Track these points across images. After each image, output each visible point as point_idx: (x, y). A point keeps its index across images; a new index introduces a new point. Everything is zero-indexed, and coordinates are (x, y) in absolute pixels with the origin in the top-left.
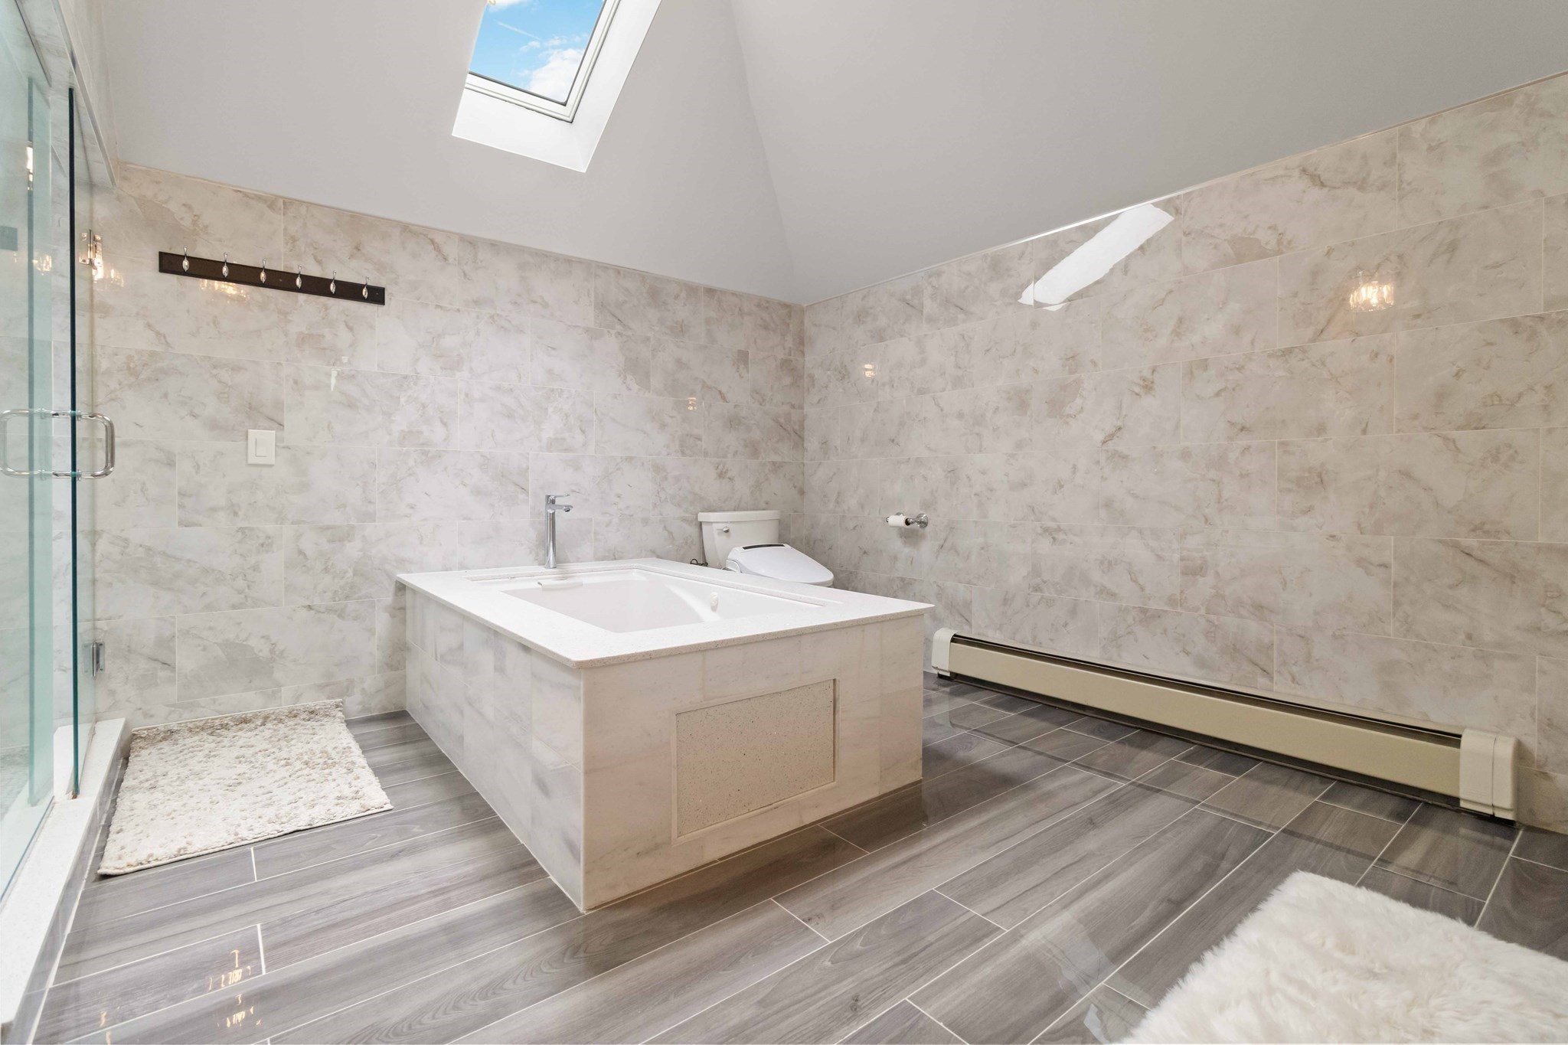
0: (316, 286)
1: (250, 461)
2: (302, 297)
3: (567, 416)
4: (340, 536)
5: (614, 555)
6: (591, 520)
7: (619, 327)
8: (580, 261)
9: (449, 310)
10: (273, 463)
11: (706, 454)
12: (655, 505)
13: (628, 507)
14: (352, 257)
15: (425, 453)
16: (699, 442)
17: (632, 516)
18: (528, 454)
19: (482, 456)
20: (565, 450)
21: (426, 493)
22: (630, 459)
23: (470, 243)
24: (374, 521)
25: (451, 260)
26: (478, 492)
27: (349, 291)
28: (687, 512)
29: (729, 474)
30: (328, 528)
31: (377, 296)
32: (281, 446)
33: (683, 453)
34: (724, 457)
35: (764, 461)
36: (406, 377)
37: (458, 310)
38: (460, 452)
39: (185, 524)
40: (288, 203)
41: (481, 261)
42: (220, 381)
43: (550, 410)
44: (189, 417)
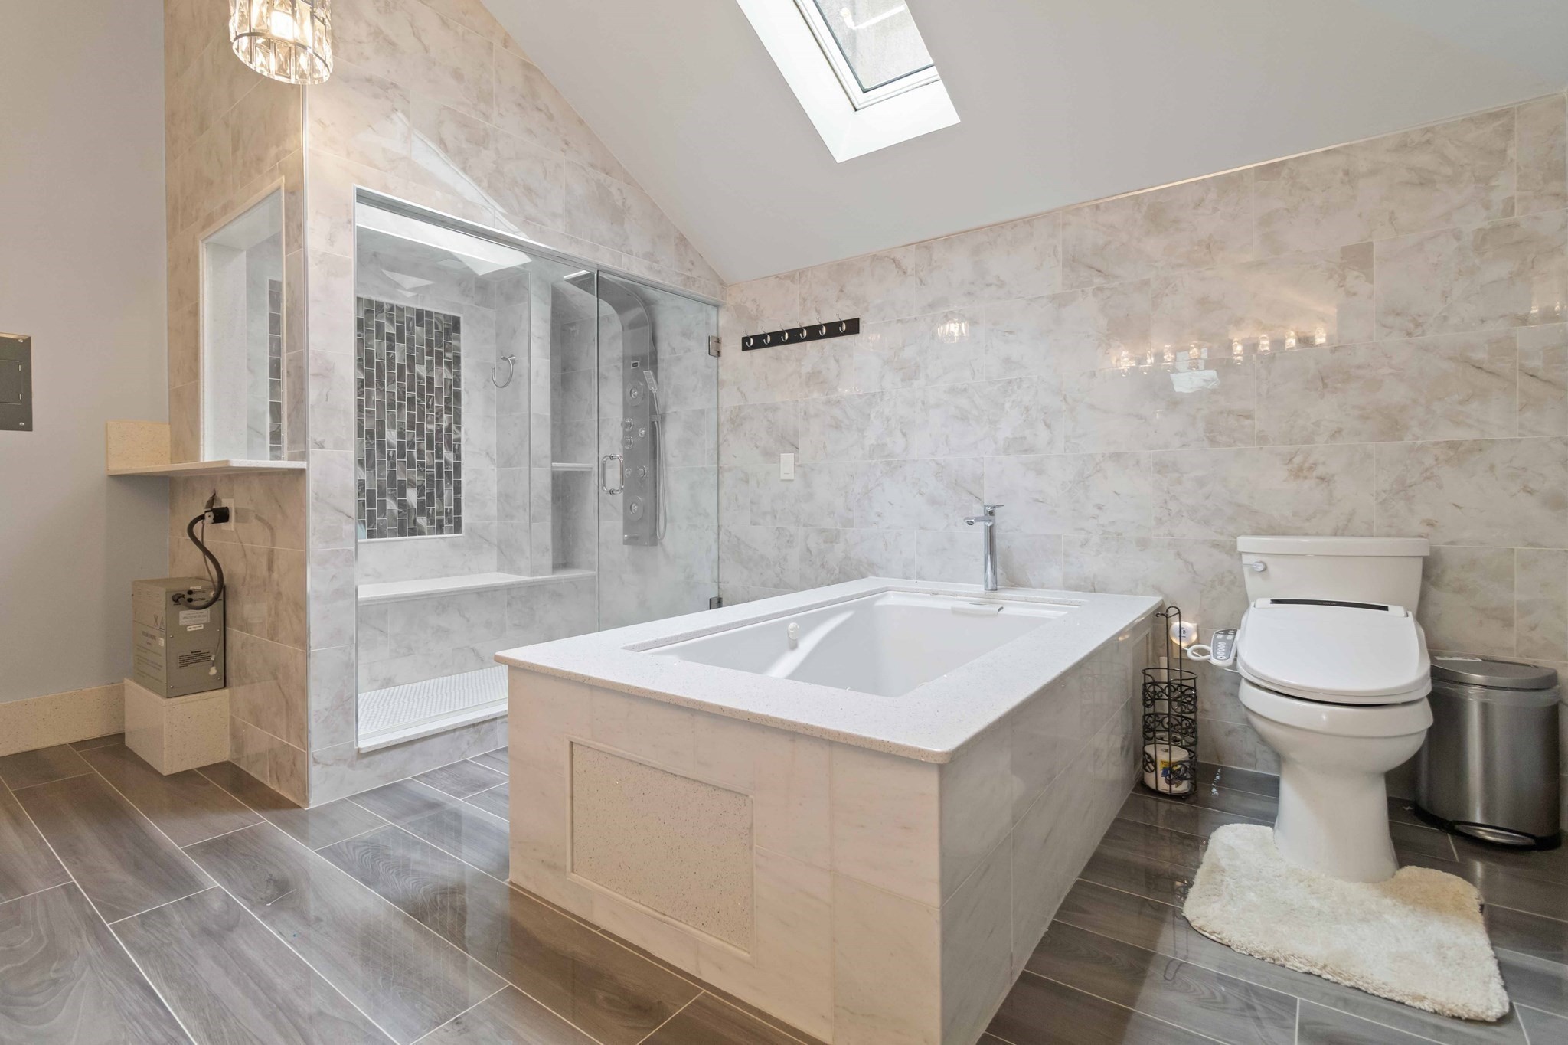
0: (814, 333)
1: (782, 478)
2: (809, 344)
3: (1027, 409)
4: (831, 538)
5: (1093, 585)
6: (1059, 537)
7: (1098, 281)
8: (1043, 215)
9: (907, 322)
10: (793, 478)
11: (1263, 439)
12: (1160, 521)
13: (1113, 523)
14: (838, 299)
15: (889, 464)
16: (1247, 422)
17: (1120, 534)
18: (983, 458)
19: (937, 464)
20: (1026, 451)
21: (890, 503)
22: (1117, 457)
23: (925, 245)
24: (852, 527)
25: (909, 271)
26: (933, 501)
27: (834, 330)
28: (1222, 534)
29: (1320, 470)
30: (824, 531)
31: (853, 327)
32: (798, 465)
33: (1213, 442)
34: (1305, 442)
35: (1419, 442)
36: (874, 395)
37: (916, 319)
38: (917, 461)
39: (754, 523)
40: (801, 273)
41: (936, 261)
42: (768, 420)
43: (1007, 405)
44: (755, 448)
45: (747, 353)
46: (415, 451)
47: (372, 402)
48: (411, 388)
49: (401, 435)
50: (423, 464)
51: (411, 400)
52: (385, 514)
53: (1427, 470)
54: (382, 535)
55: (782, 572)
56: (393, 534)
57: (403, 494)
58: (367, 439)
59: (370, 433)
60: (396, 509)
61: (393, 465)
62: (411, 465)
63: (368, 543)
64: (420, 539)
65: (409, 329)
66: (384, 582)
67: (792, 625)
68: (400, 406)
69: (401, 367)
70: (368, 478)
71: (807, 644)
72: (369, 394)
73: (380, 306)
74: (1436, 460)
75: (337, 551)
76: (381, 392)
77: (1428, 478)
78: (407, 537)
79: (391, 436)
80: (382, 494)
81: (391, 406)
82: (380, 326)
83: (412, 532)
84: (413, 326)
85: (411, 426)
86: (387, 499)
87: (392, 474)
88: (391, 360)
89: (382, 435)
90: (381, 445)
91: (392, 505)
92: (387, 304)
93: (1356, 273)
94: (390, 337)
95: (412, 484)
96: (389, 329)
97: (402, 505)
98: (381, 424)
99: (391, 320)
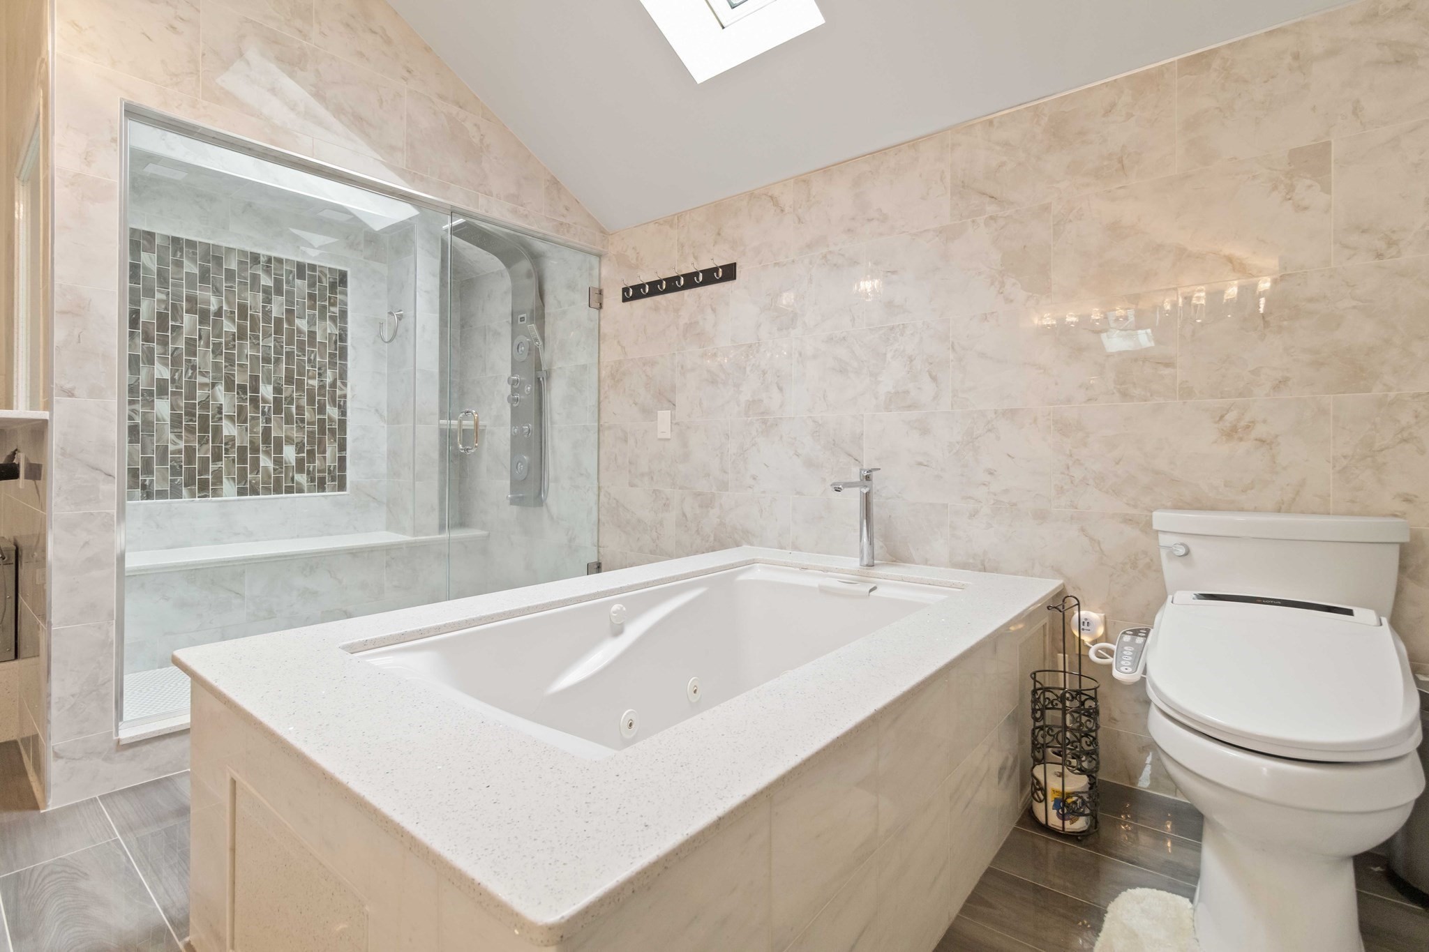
0: (690, 281)
1: (659, 437)
2: (687, 292)
3: (911, 359)
4: (706, 502)
5: (983, 565)
6: (945, 506)
7: (991, 209)
8: (929, 137)
9: (785, 265)
10: (669, 437)
11: (1187, 392)
12: (1061, 491)
13: (1006, 491)
14: (715, 243)
15: (764, 422)
16: (1166, 371)
17: (1015, 504)
18: (862, 415)
19: (814, 421)
20: (909, 407)
21: (765, 465)
22: (1011, 414)
23: (803, 180)
24: (727, 490)
25: (787, 209)
26: (810, 464)
27: (710, 277)
28: (1135, 506)
29: (1260, 430)
30: (699, 494)
31: (729, 272)
32: (674, 423)
33: (1125, 395)
34: (1241, 395)
35: (1392, 394)
36: (750, 346)
37: (793, 261)
38: (794, 418)
39: (632, 485)
40: (680, 216)
41: (814, 197)
42: (647, 376)
43: (889, 355)
44: (634, 405)
45: (628, 304)
46: (294, 408)
47: (245, 356)
48: (290, 342)
49: (277, 390)
50: (302, 421)
51: (290, 355)
52: (258, 471)
53: (1403, 429)
54: (255, 491)
55: (658, 537)
56: (267, 491)
57: (279, 449)
58: (238, 393)
59: (242, 388)
60: (271, 465)
61: (268, 421)
62: (289, 421)
63: (239, 500)
64: (299, 497)
65: (288, 282)
66: (257, 540)
67: (616, 607)
68: (277, 361)
69: (279, 321)
70: (240, 434)
71: (634, 630)
72: (241, 347)
73: (255, 258)
74: (1416, 417)
75: (91, 514)
76: (255, 346)
77: (1405, 441)
78: (284, 495)
79: (266, 391)
80: (255, 450)
81: (267, 360)
82: (255, 278)
83: (289, 490)
84: (294, 278)
85: (289, 380)
86: (261, 456)
87: (267, 431)
88: (267, 313)
89: (255, 389)
90: (254, 401)
91: (266, 462)
92: (263, 255)
93: (1308, 182)
94: (266, 291)
95: (289, 441)
96: (266, 281)
97: (278, 462)
98: (255, 379)
99: (267, 270)
